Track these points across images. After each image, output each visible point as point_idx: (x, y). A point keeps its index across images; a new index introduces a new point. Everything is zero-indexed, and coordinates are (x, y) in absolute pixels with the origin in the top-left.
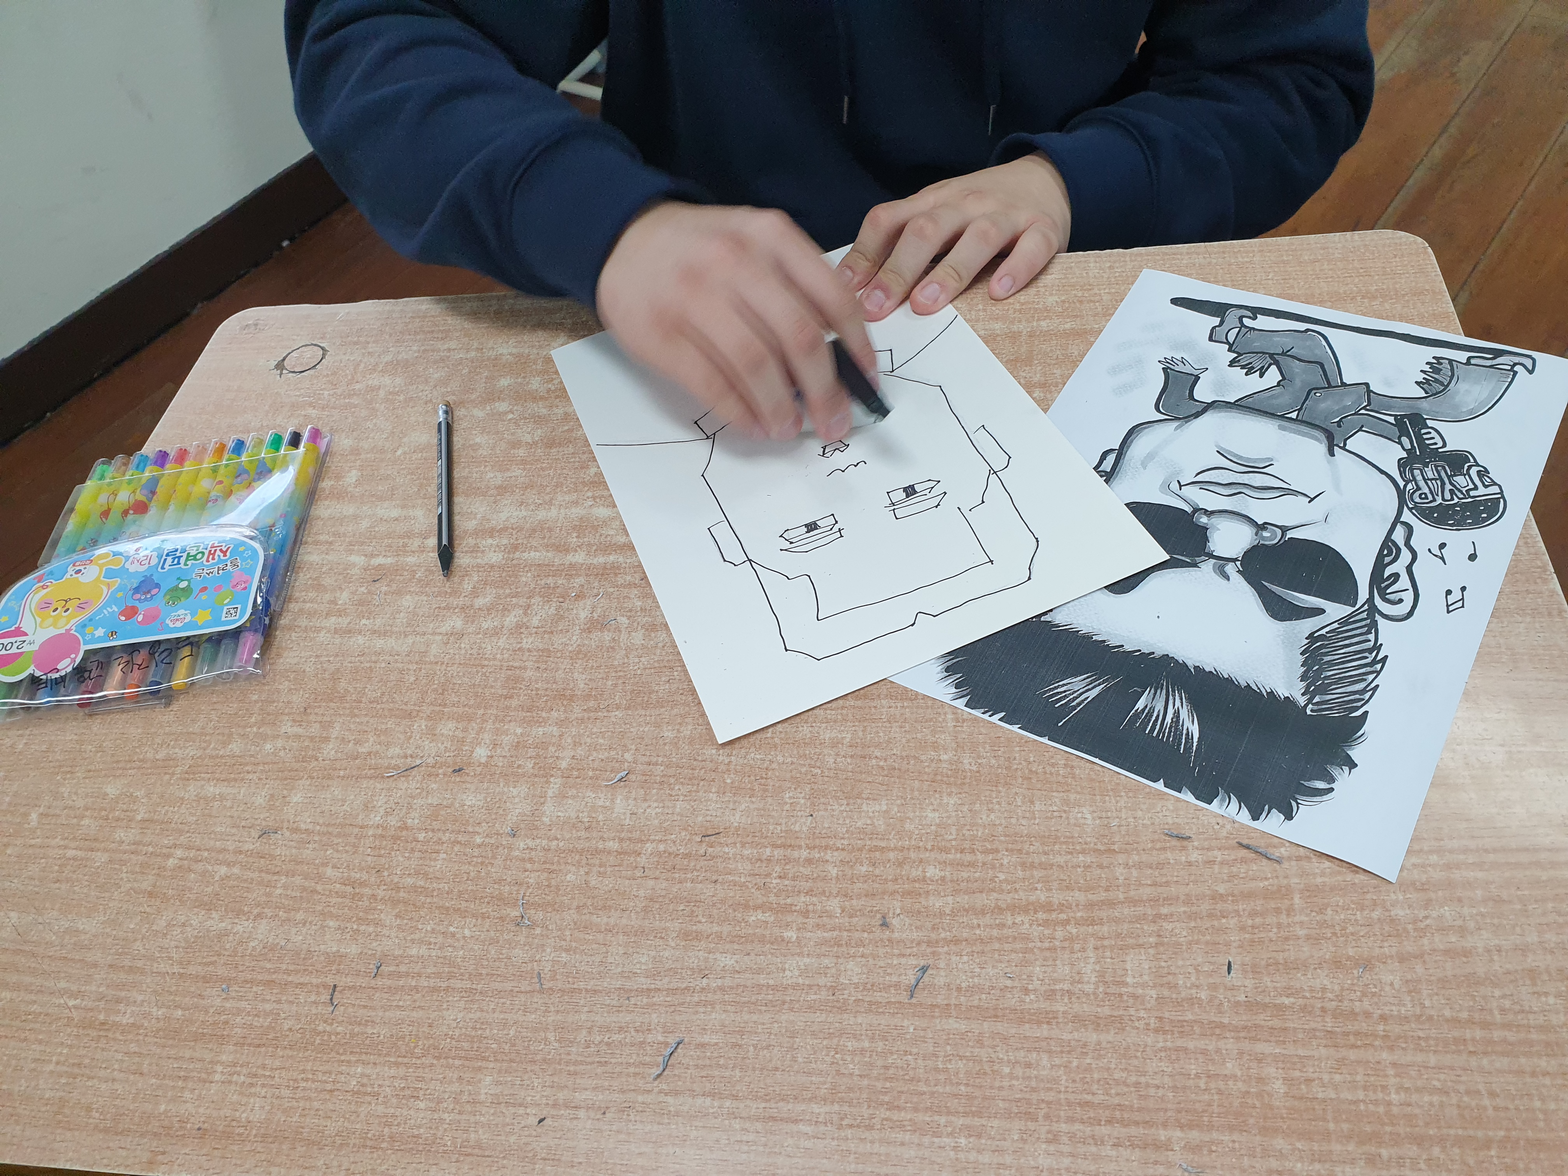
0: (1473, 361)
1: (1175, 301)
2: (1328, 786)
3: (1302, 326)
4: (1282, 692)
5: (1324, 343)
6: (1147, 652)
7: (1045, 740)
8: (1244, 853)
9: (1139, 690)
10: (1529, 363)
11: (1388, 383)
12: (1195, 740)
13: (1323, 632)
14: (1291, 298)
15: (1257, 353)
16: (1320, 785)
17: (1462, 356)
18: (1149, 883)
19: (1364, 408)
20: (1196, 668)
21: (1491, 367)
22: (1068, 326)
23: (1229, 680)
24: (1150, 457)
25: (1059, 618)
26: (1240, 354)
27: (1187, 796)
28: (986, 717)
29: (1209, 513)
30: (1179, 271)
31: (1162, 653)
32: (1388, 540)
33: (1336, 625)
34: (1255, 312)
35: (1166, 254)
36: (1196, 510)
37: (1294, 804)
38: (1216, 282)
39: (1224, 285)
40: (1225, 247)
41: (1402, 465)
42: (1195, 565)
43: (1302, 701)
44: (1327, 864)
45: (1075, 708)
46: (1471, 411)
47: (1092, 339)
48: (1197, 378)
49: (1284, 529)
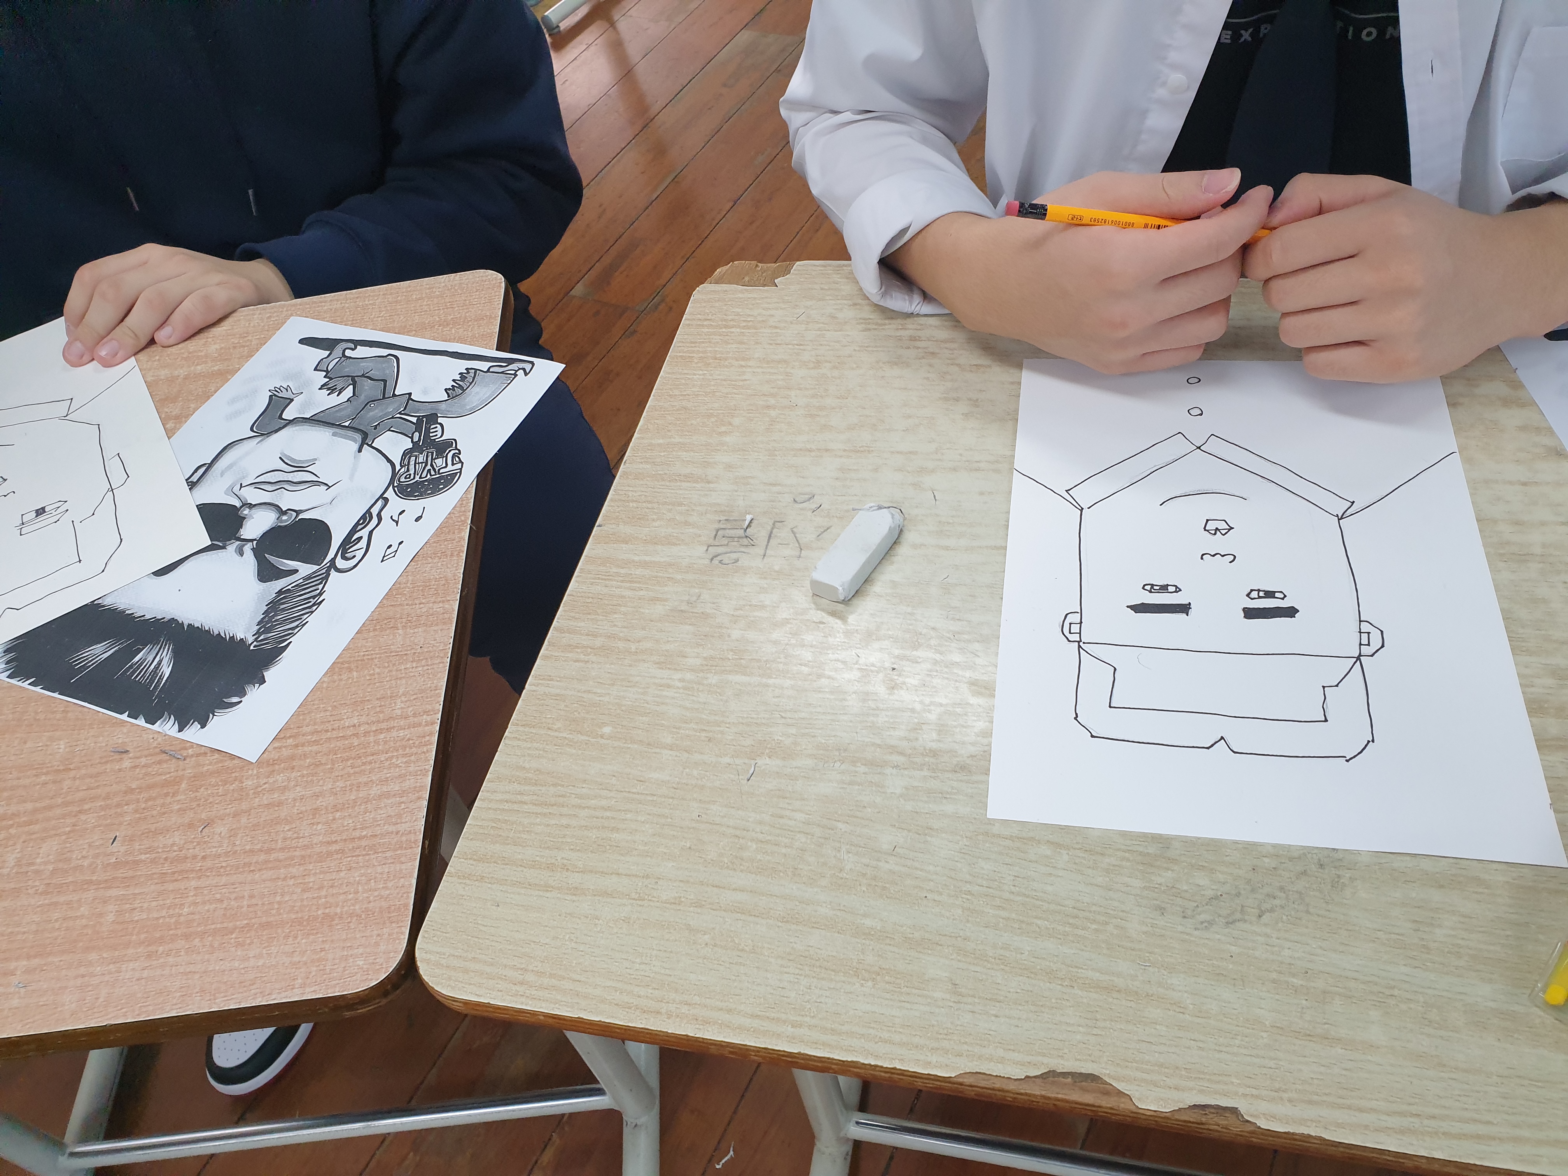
0: (491, 370)
1: (302, 341)
2: (240, 700)
3: (384, 352)
4: (240, 635)
5: (395, 364)
6: (160, 618)
7: (56, 695)
8: (164, 757)
9: (141, 647)
10: (528, 367)
11: (425, 392)
12: (165, 679)
13: (289, 587)
14: (388, 330)
15: (344, 377)
16: (235, 700)
17: (484, 366)
18: (84, 788)
19: (400, 413)
20: (190, 625)
21: (502, 373)
22: (216, 368)
23: (208, 632)
24: (230, 467)
25: (107, 602)
26: (331, 379)
27: (141, 722)
28: (20, 683)
29: (251, 506)
30: (318, 317)
31: (169, 618)
32: (368, 511)
33: (301, 581)
34: (357, 343)
35: (315, 302)
36: (244, 505)
37: (211, 715)
38: (341, 323)
39: (345, 325)
40: (361, 293)
41: (407, 454)
42: (224, 548)
43: (250, 639)
44: (217, 756)
45: (90, 666)
46: (471, 409)
47: (229, 377)
48: (292, 400)
49: (298, 512)
